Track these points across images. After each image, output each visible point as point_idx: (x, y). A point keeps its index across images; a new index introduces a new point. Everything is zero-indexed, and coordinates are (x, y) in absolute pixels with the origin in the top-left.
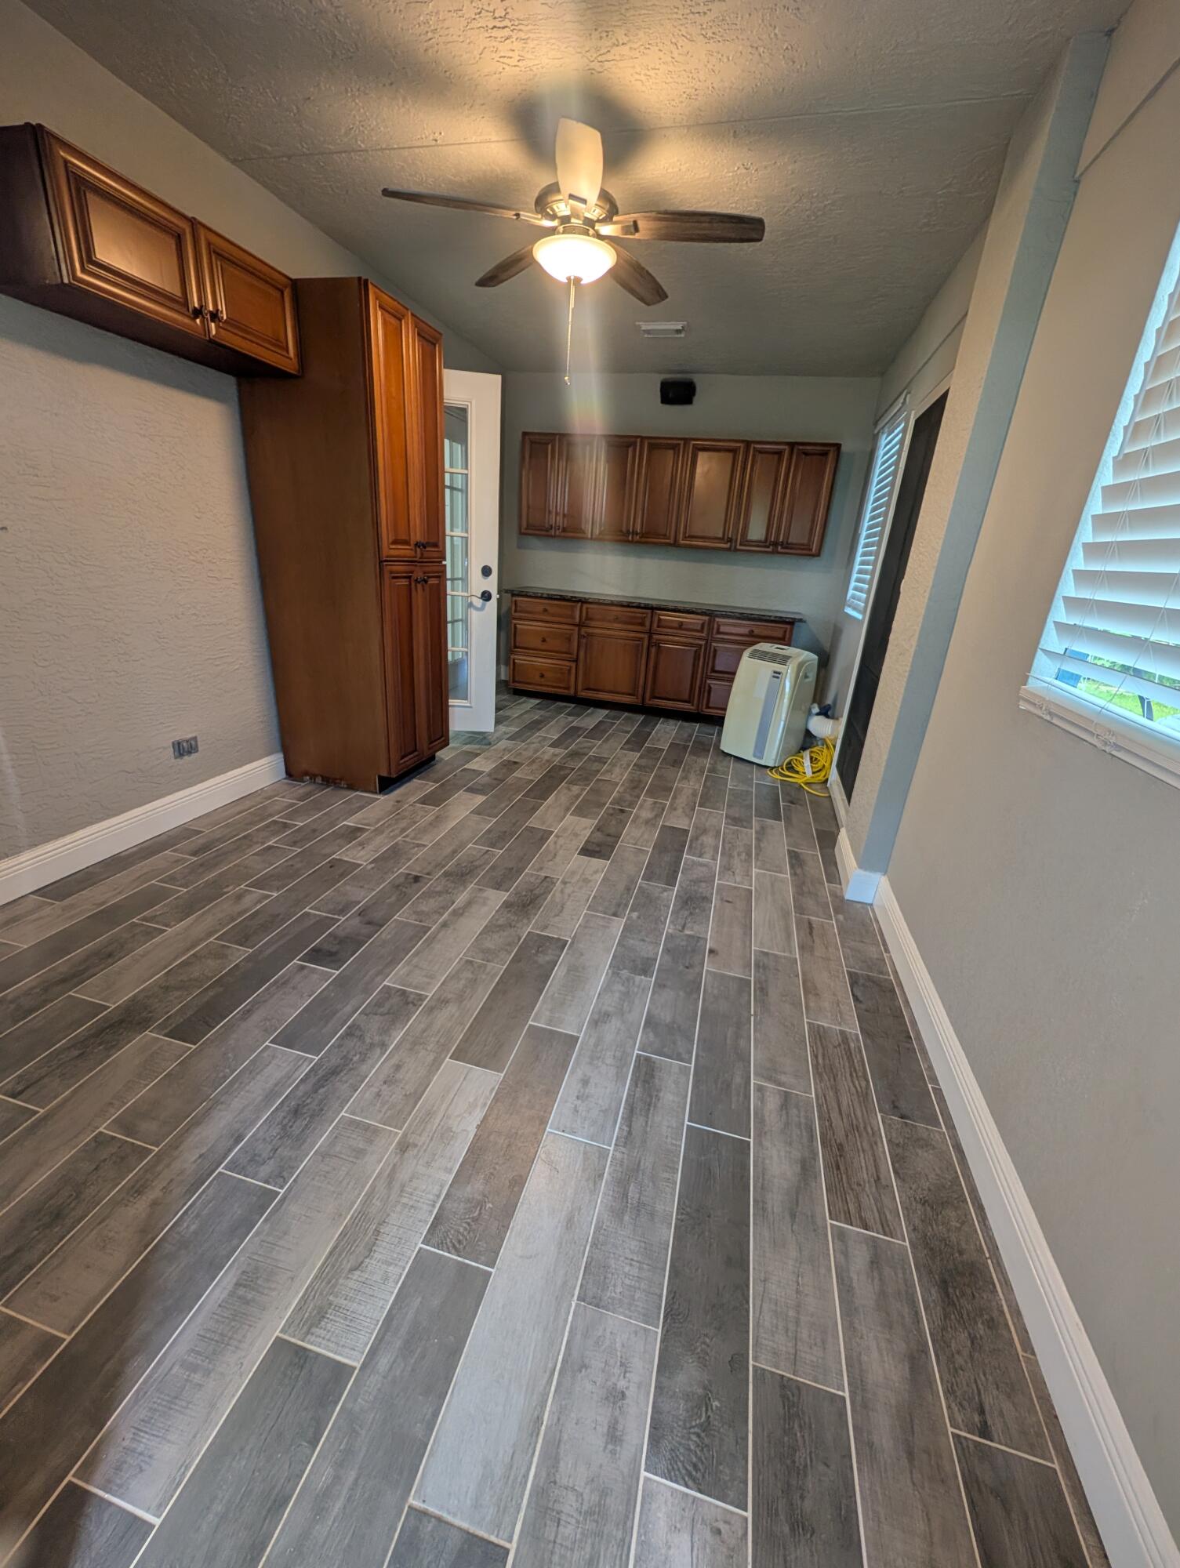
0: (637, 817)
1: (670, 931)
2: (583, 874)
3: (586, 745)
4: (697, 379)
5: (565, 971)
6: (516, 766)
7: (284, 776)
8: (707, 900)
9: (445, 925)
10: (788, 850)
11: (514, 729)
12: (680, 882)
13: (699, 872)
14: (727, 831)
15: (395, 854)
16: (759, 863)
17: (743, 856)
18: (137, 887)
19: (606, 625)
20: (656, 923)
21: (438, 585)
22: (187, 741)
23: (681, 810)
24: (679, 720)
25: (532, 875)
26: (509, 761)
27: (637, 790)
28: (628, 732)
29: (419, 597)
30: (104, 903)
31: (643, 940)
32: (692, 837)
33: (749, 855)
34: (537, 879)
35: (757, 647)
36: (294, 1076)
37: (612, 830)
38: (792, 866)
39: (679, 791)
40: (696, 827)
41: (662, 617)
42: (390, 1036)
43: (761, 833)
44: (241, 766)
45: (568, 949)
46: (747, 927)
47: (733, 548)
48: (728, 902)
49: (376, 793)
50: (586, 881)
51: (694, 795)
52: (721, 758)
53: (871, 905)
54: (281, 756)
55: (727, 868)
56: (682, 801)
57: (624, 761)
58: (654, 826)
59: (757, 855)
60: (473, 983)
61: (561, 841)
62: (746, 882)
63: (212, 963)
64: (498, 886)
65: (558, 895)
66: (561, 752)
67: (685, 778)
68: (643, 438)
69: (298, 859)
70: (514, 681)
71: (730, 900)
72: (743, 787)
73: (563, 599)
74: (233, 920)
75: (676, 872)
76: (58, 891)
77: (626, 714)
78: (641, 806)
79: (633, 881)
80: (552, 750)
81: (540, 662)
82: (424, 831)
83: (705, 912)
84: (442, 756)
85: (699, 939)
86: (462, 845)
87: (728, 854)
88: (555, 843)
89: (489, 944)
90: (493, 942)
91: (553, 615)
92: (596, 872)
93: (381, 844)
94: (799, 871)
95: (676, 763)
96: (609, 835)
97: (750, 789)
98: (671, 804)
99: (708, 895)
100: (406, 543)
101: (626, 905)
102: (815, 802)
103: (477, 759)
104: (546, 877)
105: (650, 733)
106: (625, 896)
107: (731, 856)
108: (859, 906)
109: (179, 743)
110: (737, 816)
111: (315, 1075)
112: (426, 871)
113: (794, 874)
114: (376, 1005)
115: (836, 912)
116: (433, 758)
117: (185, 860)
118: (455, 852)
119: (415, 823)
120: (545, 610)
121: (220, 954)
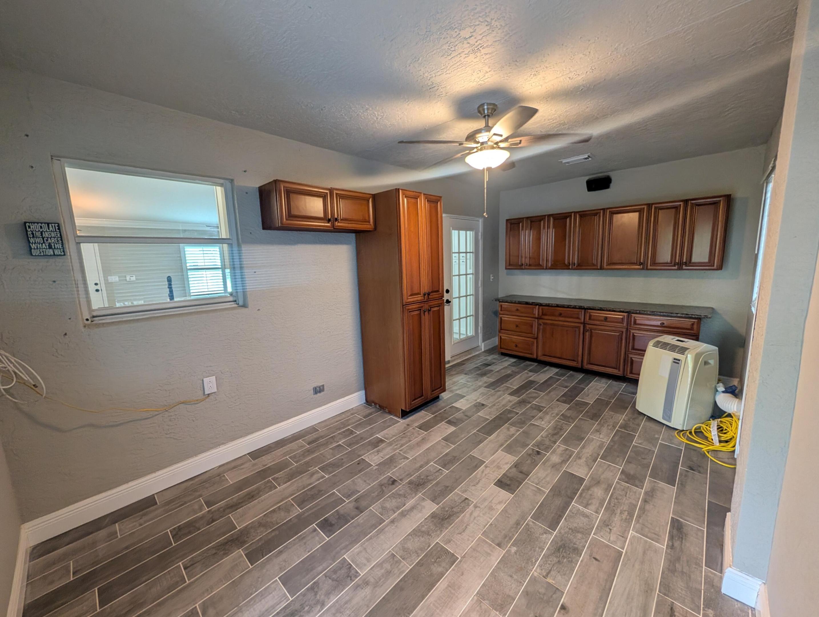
0: (548, 460)
1: (536, 574)
2: (491, 502)
3: (535, 395)
4: (611, 174)
5: (446, 585)
6: (483, 407)
7: (365, 401)
8: (577, 551)
9: (393, 522)
10: (672, 517)
11: (492, 380)
12: (561, 528)
13: (580, 522)
14: (618, 486)
15: (391, 462)
16: (638, 526)
17: (625, 515)
18: (281, 459)
19: (553, 318)
20: (527, 563)
21: (439, 310)
22: (319, 387)
23: (584, 459)
24: (611, 380)
25: (458, 494)
26: (479, 403)
27: (555, 437)
28: (566, 387)
29: (426, 319)
30: (266, 465)
31: (511, 576)
32: (585, 486)
33: (631, 515)
34: (459, 499)
35: (660, 339)
36: (276, 608)
37: (525, 469)
38: (672, 537)
39: (591, 440)
40: (592, 478)
41: (591, 314)
42: (329, 599)
43: (650, 495)
44: (344, 397)
45: (455, 566)
46: (605, 592)
47: (645, 268)
48: (596, 559)
49: (399, 417)
50: (491, 508)
51: (601, 447)
52: (636, 415)
53: (753, 609)
54: (363, 392)
55: (606, 524)
56: (589, 451)
57: (556, 411)
58: (558, 470)
59: (639, 517)
60: (389, 573)
61: (488, 470)
62: (619, 544)
63: (282, 514)
64: (434, 499)
65: (468, 515)
66: (515, 399)
67: (598, 431)
68: (575, 213)
69: (346, 456)
70: (501, 348)
71: (598, 557)
72: (646, 446)
73: (527, 303)
74: (304, 488)
75: (560, 517)
76: (255, 455)
77: (571, 372)
78: (554, 452)
79: (524, 517)
80: (510, 398)
81: (515, 338)
82: (411, 448)
83: (572, 562)
84: (444, 396)
85: (557, 591)
86: (427, 463)
87: (611, 510)
88: (483, 472)
89: (409, 545)
90: (413, 544)
91: (522, 313)
92: (500, 503)
93: (387, 452)
94: (677, 544)
95: (595, 416)
96: (521, 472)
97: (653, 449)
98: (578, 453)
99: (580, 547)
100: (419, 294)
101: (511, 539)
102: (717, 472)
103: (462, 400)
104: (466, 499)
105: (584, 389)
106: (513, 530)
107: (613, 512)
108: (737, 605)
109: (316, 388)
110: (632, 473)
111: (284, 612)
112: (400, 478)
113: (671, 547)
114: (333, 571)
115: (707, 605)
116: (438, 397)
117: (304, 446)
118: (421, 467)
119: (410, 441)
120: (517, 310)
121: (287, 509)
